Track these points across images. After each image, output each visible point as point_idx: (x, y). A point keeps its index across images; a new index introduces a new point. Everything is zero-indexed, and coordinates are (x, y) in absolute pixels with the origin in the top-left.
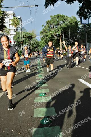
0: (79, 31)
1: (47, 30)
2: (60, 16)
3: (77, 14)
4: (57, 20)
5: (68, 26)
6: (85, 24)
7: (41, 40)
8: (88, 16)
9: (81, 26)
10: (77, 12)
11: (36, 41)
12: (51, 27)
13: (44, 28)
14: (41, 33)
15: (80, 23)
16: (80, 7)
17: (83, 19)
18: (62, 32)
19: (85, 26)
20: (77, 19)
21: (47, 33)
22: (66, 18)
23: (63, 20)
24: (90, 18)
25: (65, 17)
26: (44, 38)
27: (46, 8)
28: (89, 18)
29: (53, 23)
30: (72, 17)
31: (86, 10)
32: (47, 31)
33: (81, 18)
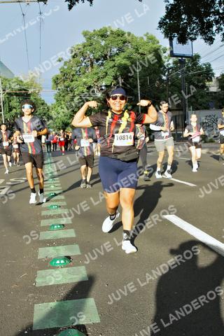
0: (164, 78)
1: (74, 73)
2: (112, 33)
3: (160, 27)
4: (103, 43)
5: (133, 63)
6: (182, 57)
7: (54, 101)
8: (190, 34)
9: (171, 61)
10: (160, 23)
11: (43, 104)
12: (83, 64)
13: (65, 67)
14: (56, 81)
15: (168, 52)
16: (167, 8)
17: (175, 40)
18: (116, 78)
19: (182, 62)
20: (158, 42)
21: (72, 81)
22: (129, 38)
23: (121, 45)
24: (195, 39)
25: (126, 35)
26: (63, 96)
27: (70, 7)
28: (192, 39)
29: (92, 52)
30: (145, 35)
31: (183, 17)
32: (73, 75)
33: (171, 40)
